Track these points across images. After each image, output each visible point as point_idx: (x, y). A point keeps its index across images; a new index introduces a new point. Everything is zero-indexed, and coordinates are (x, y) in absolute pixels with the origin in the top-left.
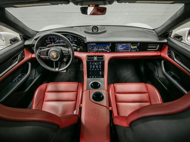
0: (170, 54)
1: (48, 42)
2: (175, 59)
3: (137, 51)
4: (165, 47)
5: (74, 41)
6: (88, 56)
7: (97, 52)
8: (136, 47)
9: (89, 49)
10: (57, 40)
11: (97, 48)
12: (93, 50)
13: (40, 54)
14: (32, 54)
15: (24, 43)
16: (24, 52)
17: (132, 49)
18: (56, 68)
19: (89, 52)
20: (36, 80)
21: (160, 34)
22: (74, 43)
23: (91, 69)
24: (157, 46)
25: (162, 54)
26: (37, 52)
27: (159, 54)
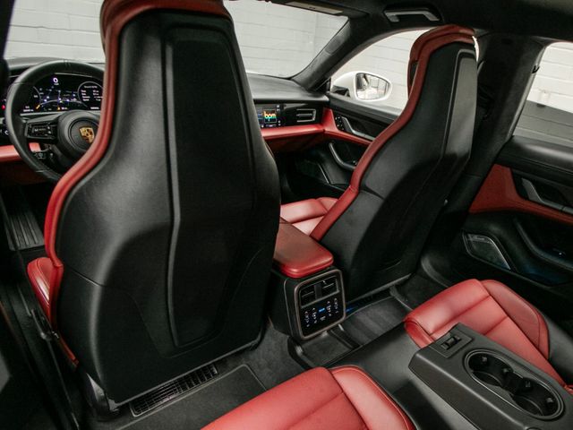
0: (342, 123)
2: (354, 131)
3: (277, 126)
4: (327, 112)
8: (273, 116)
10: (44, 96)
17: (267, 120)
21: (310, 86)
24: (311, 112)
25: (327, 129)
27: (321, 129)
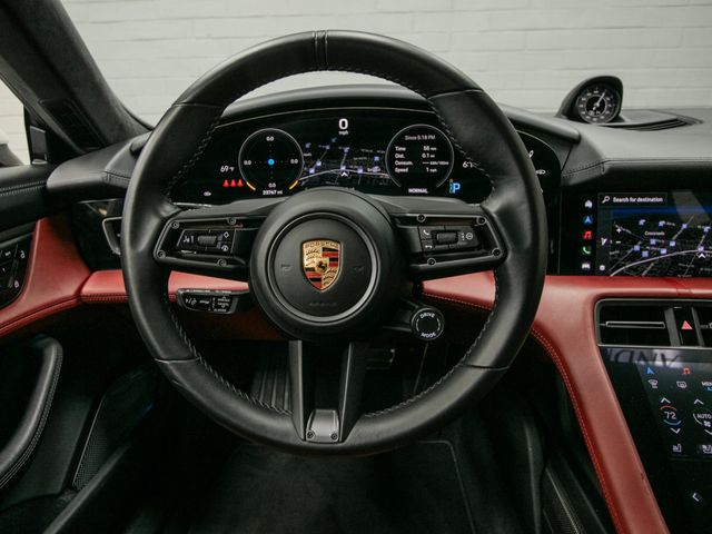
1: (234, 175)
5: (459, 175)
6: (607, 309)
7: (666, 271)
9: (593, 243)
10: (310, 162)
11: (669, 233)
12: (636, 256)
13: (170, 247)
14: (92, 270)
15: (47, 175)
16: (26, 245)
18: (309, 412)
19: (593, 272)
20: (76, 503)
22: (455, 187)
23: (675, 439)
26: (152, 224)
